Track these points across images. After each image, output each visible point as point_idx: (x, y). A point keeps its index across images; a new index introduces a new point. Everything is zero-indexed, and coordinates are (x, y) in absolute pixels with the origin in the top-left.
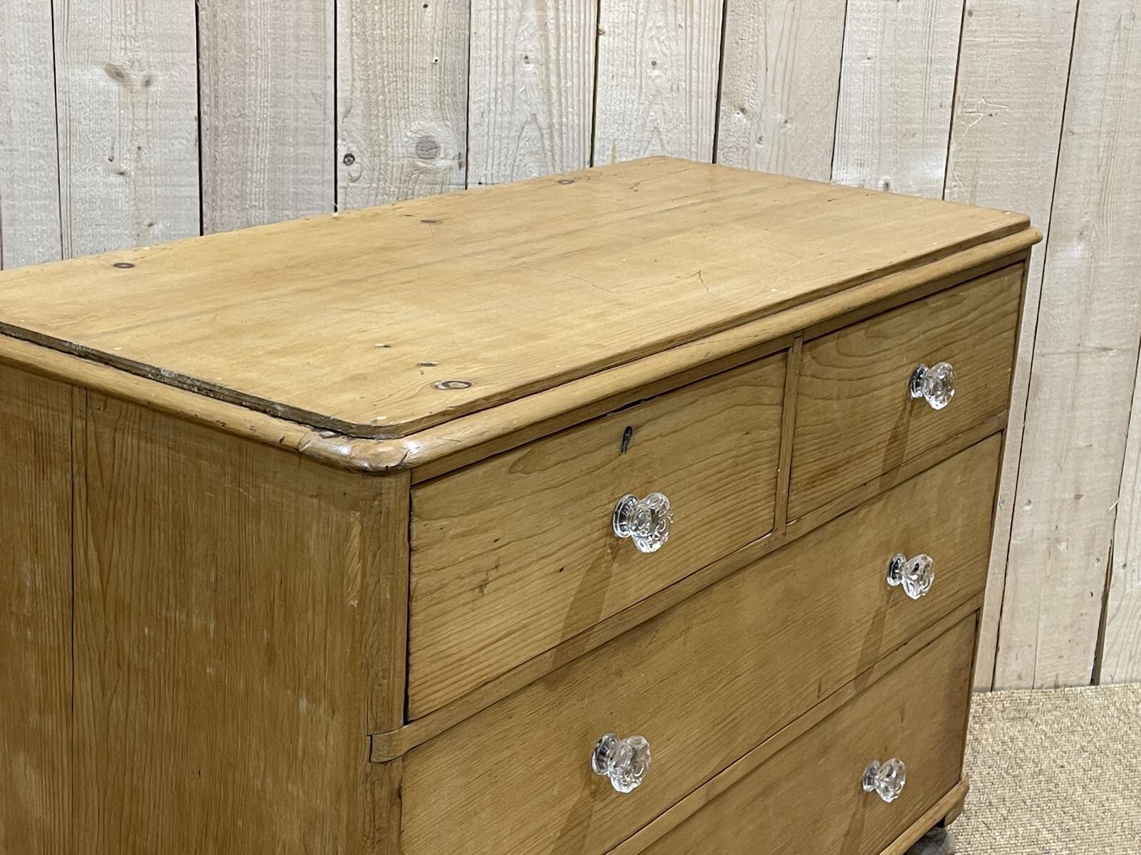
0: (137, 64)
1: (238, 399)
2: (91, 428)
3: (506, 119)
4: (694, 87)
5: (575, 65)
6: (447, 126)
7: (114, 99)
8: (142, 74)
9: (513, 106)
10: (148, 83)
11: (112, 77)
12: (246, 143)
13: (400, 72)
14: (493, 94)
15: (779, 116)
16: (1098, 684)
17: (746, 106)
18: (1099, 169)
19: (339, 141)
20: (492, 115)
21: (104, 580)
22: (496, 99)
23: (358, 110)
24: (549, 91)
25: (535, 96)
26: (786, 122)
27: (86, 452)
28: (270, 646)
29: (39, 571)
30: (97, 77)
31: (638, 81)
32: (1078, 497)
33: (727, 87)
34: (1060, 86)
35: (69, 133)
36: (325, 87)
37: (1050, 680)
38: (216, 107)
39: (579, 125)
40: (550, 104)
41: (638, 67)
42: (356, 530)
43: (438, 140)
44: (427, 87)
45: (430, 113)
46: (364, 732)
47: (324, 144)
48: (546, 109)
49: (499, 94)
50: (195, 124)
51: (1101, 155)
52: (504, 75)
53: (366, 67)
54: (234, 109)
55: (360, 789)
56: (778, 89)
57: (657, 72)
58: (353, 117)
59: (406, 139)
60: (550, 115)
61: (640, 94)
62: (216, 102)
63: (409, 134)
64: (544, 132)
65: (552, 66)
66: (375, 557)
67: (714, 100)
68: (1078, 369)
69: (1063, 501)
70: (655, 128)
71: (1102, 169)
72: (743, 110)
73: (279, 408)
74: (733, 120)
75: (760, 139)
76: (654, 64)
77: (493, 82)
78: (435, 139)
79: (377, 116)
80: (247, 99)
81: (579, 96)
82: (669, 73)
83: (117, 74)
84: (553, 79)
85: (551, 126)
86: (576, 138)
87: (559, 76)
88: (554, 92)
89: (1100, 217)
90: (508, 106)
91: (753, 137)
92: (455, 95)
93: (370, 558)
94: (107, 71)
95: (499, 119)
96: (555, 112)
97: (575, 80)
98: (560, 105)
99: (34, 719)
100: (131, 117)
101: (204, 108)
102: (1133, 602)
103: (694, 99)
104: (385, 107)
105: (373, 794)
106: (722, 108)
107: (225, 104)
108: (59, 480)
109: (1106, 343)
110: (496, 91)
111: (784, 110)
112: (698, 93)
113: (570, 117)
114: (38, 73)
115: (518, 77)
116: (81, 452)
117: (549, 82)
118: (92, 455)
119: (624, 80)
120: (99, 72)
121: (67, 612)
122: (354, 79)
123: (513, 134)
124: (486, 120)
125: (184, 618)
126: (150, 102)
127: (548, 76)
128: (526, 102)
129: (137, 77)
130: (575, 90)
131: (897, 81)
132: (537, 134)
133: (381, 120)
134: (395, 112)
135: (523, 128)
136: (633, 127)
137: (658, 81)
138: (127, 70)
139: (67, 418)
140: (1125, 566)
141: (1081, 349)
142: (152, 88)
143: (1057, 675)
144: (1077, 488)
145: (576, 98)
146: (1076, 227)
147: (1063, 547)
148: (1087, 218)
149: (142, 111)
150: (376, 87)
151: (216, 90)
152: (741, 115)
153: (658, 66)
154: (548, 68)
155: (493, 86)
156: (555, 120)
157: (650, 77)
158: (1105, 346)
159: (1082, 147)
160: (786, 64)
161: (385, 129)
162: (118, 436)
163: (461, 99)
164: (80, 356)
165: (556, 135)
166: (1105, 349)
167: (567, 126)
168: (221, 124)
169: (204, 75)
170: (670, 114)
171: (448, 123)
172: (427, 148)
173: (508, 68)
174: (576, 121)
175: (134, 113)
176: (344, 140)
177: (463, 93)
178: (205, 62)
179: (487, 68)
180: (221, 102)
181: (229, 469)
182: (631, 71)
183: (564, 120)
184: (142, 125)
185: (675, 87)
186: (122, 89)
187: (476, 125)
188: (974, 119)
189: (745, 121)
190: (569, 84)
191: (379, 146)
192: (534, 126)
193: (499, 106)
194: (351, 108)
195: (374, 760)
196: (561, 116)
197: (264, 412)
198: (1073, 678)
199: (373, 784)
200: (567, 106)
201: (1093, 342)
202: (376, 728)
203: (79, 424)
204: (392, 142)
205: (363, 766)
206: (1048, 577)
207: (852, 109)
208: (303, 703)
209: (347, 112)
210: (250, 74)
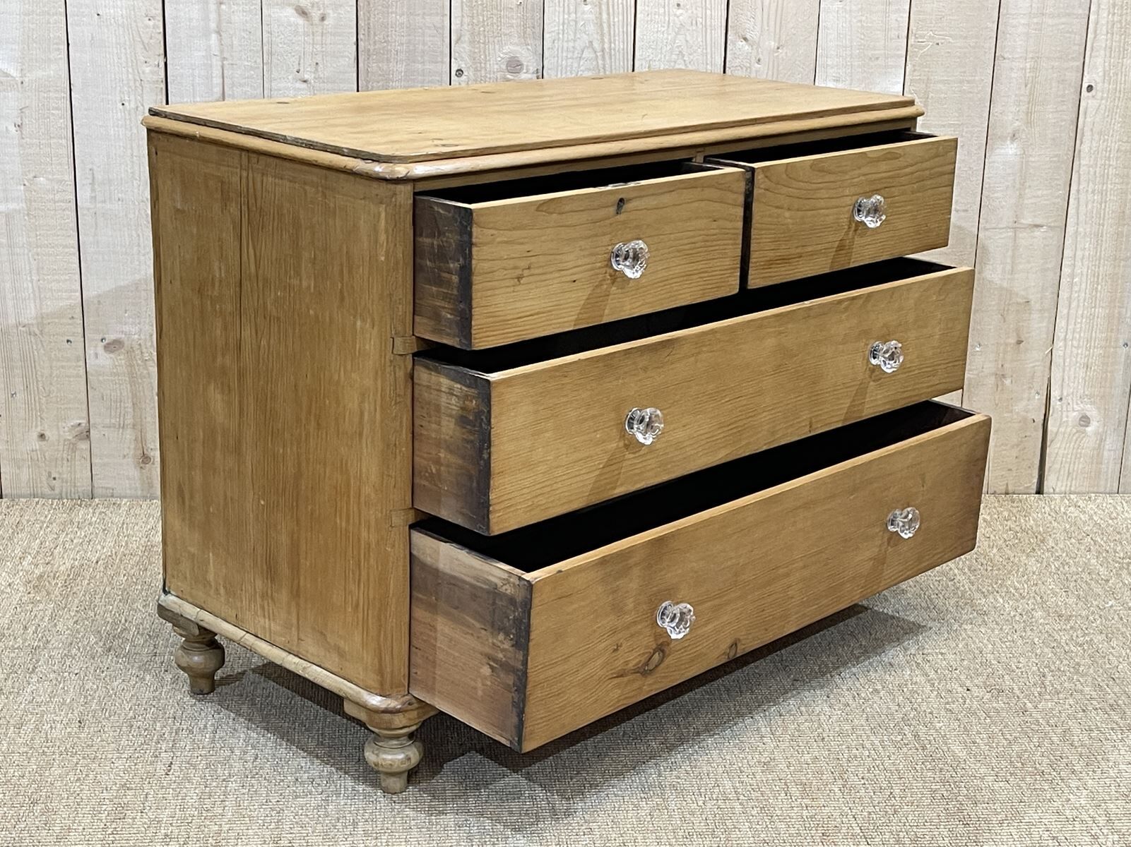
0: (315, 5)
1: (325, 148)
2: (251, 175)
3: (571, 44)
4: (708, 23)
5: (621, 6)
6: (528, 49)
7: (301, 30)
8: (319, 12)
9: (575, 33)
10: (323, 19)
11: (299, 14)
12: (388, 60)
13: (495, 11)
14: (561, 27)
15: (773, 43)
16: (1043, 494)
17: (748, 37)
18: (1026, 86)
19: (452, 60)
20: (560, 42)
21: (257, 267)
22: (563, 30)
23: (466, 38)
24: (601, 25)
25: (591, 28)
26: (778, 48)
27: (248, 190)
28: (341, 292)
29: (223, 267)
30: (289, 14)
31: (667, 19)
32: (1019, 342)
33: (732, 22)
34: (993, 22)
35: (271, 54)
36: (443, 21)
37: (1003, 489)
38: (369, 35)
39: (623, 49)
40: (602, 35)
41: (667, 8)
42: (383, 215)
43: (523, 60)
44: (514, 21)
45: (516, 40)
46: (389, 336)
47: (442, 62)
48: (599, 38)
49: (565, 26)
50: (355, 47)
51: (1028, 75)
52: (569, 13)
53: (471, 8)
54: (382, 36)
55: (388, 370)
56: (772, 23)
57: (679, 12)
58: (462, 43)
59: (499, 59)
60: (603, 42)
61: (668, 27)
62: (369, 32)
63: (502, 55)
64: (598, 54)
65: (604, 7)
66: (393, 230)
67: (724, 32)
68: (1015, 240)
69: (1006, 345)
70: (680, 52)
71: (1029, 86)
72: (745, 39)
73: (345, 150)
74: (737, 46)
75: (759, 60)
76: (678, 5)
77: (561, 17)
78: (520, 59)
79: (479, 42)
80: (390, 29)
81: (623, 28)
82: (690, 12)
83: (303, 13)
84: (605, 16)
85: (603, 50)
86: (621, 58)
87: (608, 14)
88: (605, 25)
89: (1029, 123)
90: (572, 37)
91: (753, 60)
92: (534, 27)
93: (391, 231)
94: (296, 10)
95: (565, 44)
96: (606, 40)
97: (621, 17)
98: (610, 35)
99: (219, 359)
100: (311, 42)
101: (361, 36)
102: (1069, 430)
103: (709, 31)
104: (485, 37)
105: (395, 374)
106: (729, 37)
107: (375, 33)
108: (233, 208)
109: (1038, 222)
110: (563, 24)
111: (777, 39)
112: (711, 26)
113: (617, 43)
114: (250, 11)
115: (579, 15)
116: (245, 190)
117: (601, 19)
118: (251, 191)
119: (657, 17)
120: (290, 12)
121: (238, 289)
122: (463, 16)
123: (576, 55)
124: (556, 45)
125: (298, 282)
126: (325, 31)
127: (600, 14)
128: (585, 33)
129: (316, 14)
130: (621, 23)
131: (864, 18)
132: (593, 55)
133: (482, 45)
134: (491, 39)
135: (583, 51)
136: (663, 51)
137: (681, 18)
138: (309, 9)
139: (238, 170)
140: (1061, 399)
141: (1016, 225)
142: (326, 22)
143: (1007, 484)
144: (1018, 335)
145: (621, 30)
146: (1010, 130)
147: (1008, 382)
148: (1017, 123)
149: (319, 38)
150: (478, 22)
151: (369, 24)
152: (744, 42)
153: (682, 6)
154: (600, 8)
155: (561, 21)
156: (606, 46)
157: (675, 15)
158: (1038, 223)
159: (1012, 69)
160: (777, 6)
161: (484, 52)
162: (265, 178)
163: (538, 31)
164: (245, 134)
165: (607, 57)
166: (1037, 226)
167: (614, 49)
168: (372, 48)
169: (360, 13)
170: (691, 42)
171: (529, 47)
172: (514, 65)
173: (572, 8)
174: (622, 46)
175: (313, 39)
176: (456, 59)
177: (540, 25)
178: (362, 5)
179: (557, 8)
180: (372, 32)
181: (320, 189)
182: (662, 11)
183: (613, 45)
184: (319, 48)
185: (694, 22)
186: (306, 22)
187: (549, 49)
188: (924, 47)
189: (747, 47)
190: (616, 20)
191: (481, 63)
192: (590, 50)
193: (566, 35)
194: (461, 36)
195: (395, 352)
196: (610, 43)
197: (338, 154)
198: (1021, 488)
199: (395, 367)
200: (614, 36)
201: (1028, 220)
202: (396, 334)
203: (244, 174)
204: (489, 60)
205: (389, 356)
206: (997, 405)
207: (829, 40)
208: (359, 323)
209: (458, 40)
210: (392, 13)
